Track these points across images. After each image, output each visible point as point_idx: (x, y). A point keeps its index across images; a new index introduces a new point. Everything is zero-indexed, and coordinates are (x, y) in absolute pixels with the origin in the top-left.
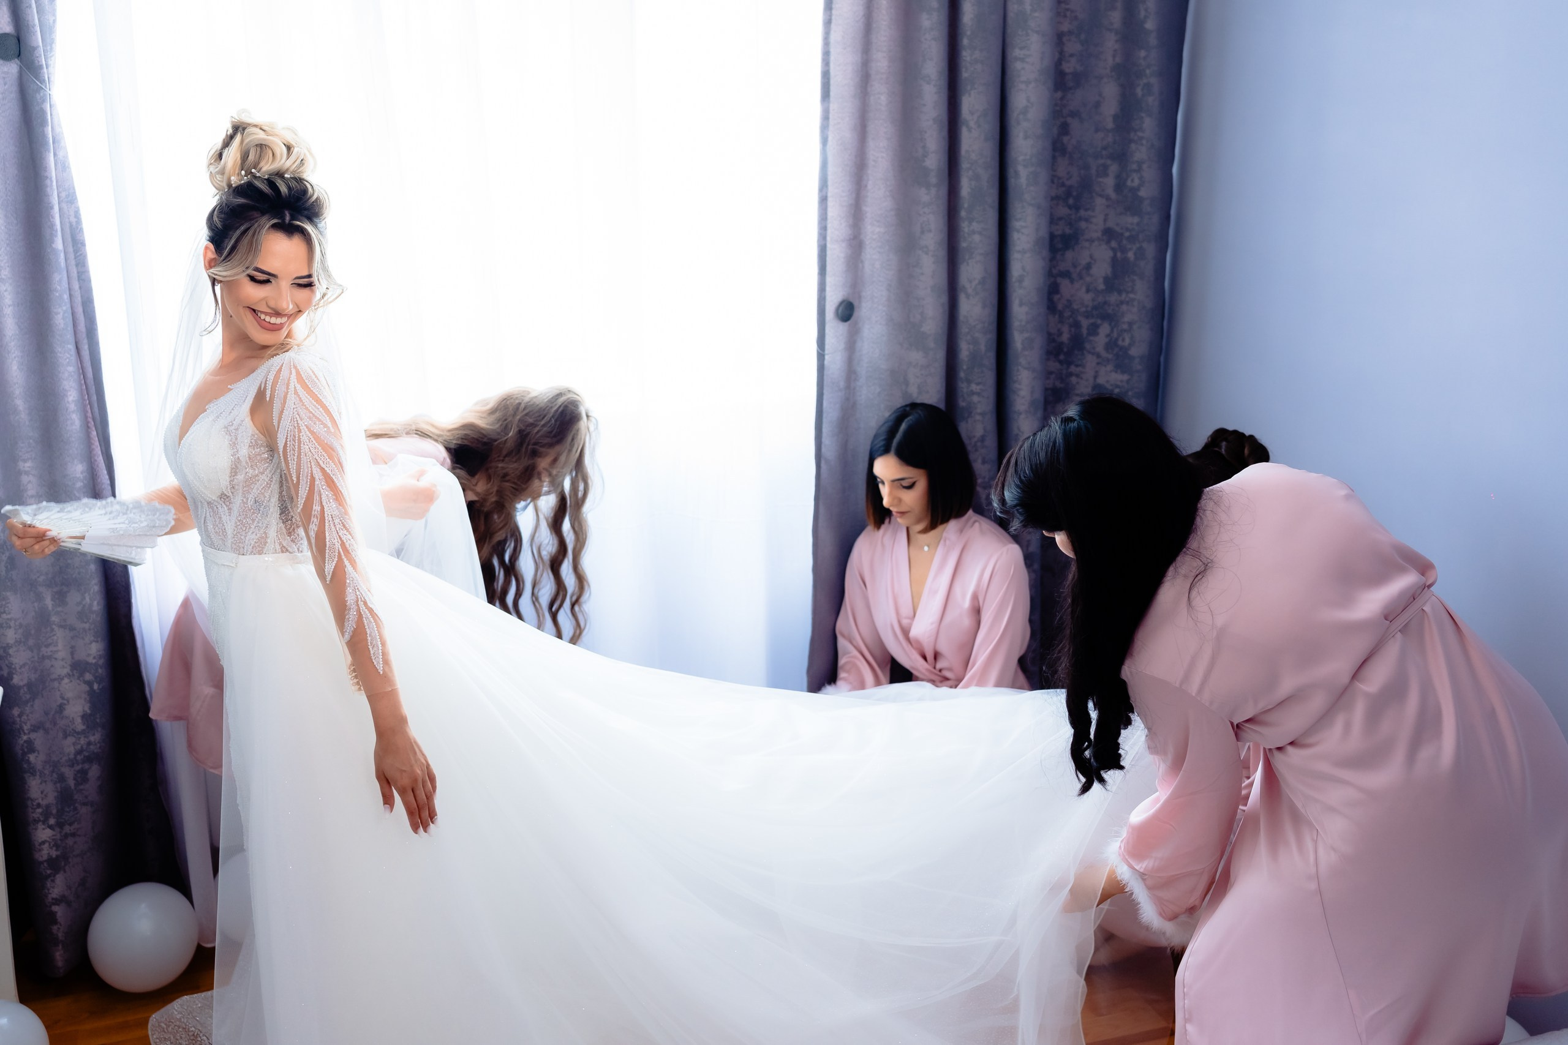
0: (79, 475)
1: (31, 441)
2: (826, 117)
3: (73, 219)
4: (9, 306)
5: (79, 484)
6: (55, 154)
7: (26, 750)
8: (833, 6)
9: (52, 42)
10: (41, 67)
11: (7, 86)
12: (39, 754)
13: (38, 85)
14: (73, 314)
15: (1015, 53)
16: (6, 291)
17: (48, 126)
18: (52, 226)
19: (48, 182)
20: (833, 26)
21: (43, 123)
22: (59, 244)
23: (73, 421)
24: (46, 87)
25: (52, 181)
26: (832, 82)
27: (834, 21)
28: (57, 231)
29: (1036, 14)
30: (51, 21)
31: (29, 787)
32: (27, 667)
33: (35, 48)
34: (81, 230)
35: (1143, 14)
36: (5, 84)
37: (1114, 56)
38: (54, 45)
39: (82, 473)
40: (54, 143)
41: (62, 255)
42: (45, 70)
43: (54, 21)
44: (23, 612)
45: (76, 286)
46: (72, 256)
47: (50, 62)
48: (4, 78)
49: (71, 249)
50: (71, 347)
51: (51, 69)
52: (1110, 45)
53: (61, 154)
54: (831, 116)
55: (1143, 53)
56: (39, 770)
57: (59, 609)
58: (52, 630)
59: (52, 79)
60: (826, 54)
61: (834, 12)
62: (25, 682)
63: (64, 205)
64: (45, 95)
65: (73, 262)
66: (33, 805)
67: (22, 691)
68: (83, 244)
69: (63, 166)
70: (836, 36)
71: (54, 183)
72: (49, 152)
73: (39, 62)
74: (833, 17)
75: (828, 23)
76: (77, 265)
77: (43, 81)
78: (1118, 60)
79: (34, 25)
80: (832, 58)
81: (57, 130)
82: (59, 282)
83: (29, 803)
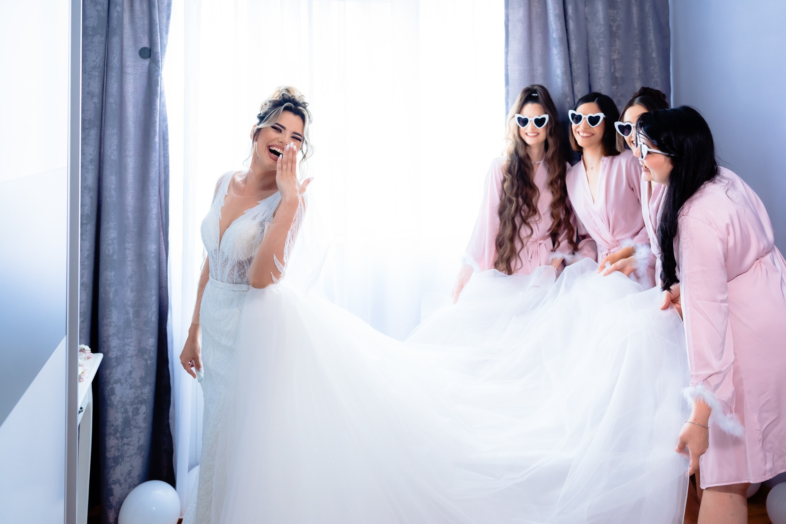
0: (153, 250)
1: (133, 233)
2: (507, 93)
3: (164, 129)
4: (131, 168)
5: (153, 255)
6: (160, 100)
7: (110, 393)
8: (509, 46)
9: (165, 51)
10: (159, 61)
11: (143, 70)
12: (116, 396)
13: (156, 69)
14: (159, 172)
15: (593, 65)
16: (130, 161)
17: (159, 86)
18: (155, 131)
19: (155, 111)
20: (509, 54)
21: (157, 85)
22: (157, 139)
23: (153, 224)
24: (160, 70)
25: (157, 111)
26: (510, 78)
28: (157, 133)
30: (165, 43)
31: (109, 414)
32: (117, 348)
33: (157, 53)
34: (167, 134)
36: (142, 69)
37: (639, 70)
38: (165, 53)
39: (155, 249)
40: (160, 95)
41: (158, 145)
42: (160, 63)
43: (167, 43)
44: (118, 319)
45: (162, 159)
46: (162, 145)
47: (162, 60)
48: (142, 67)
49: (162, 143)
50: (157, 187)
51: (163, 63)
52: (637, 64)
53: (163, 100)
54: (510, 93)
55: (653, 68)
56: (115, 405)
57: (136, 319)
58: (131, 330)
59: (163, 67)
60: (507, 66)
61: (509, 48)
62: (115, 356)
63: (161, 122)
64: (159, 73)
65: (162, 148)
66: (110, 425)
67: (112, 361)
68: (168, 140)
69: (163, 105)
70: (510, 58)
71: (158, 112)
72: (158, 98)
73: (158, 59)
74: (509, 50)
75: (507, 53)
76: (164, 150)
77: (159, 67)
79: (158, 44)
80: (509, 68)
81: (162, 89)
82: (155, 156)
83: (108, 423)
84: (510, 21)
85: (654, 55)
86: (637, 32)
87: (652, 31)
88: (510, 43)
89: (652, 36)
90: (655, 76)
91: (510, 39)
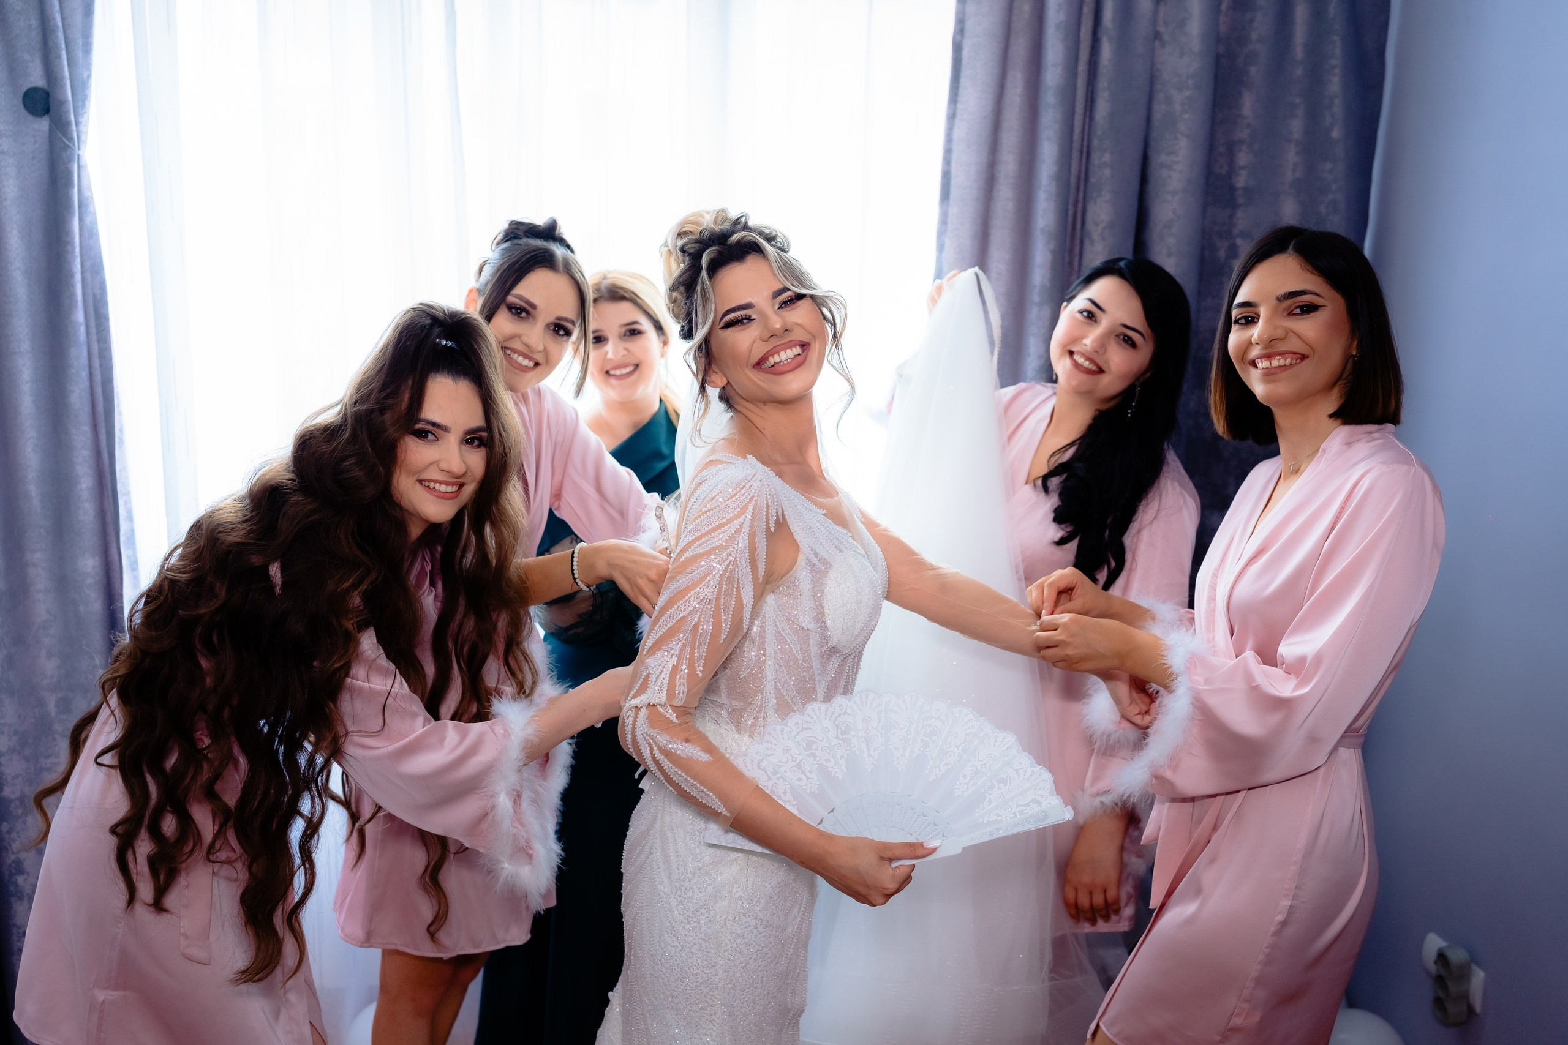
0: (89, 570)
1: (42, 530)
2: (944, 221)
3: (98, 291)
4: (27, 382)
5: (89, 581)
6: (81, 219)
7: (14, 871)
9: (85, 98)
10: (69, 123)
11: (34, 143)
12: (28, 876)
13: (65, 143)
14: (92, 394)
15: (1159, 159)
16: (24, 365)
17: (74, 187)
18: (72, 295)
19: (69, 248)
21: (69, 183)
22: (79, 316)
23: (86, 512)
24: (74, 145)
25: (74, 248)
27: (958, 116)
28: (77, 301)
29: (1186, 116)
30: (85, 75)
31: (15, 912)
32: (20, 779)
33: (63, 103)
34: (106, 303)
35: (1328, 120)
36: (32, 140)
37: (1294, 170)
38: (87, 102)
39: (93, 568)
40: (80, 207)
41: (82, 329)
42: (74, 127)
43: (89, 76)
44: (20, 717)
45: (96, 363)
46: (93, 331)
47: (80, 119)
48: (33, 136)
49: (93, 323)
50: (87, 429)
51: (82, 128)
52: (1291, 157)
53: (88, 220)
54: (949, 220)
55: (1328, 166)
56: (27, 894)
57: (64, 717)
58: (54, 740)
59: (83, 138)
60: (948, 152)
61: (959, 106)
62: (18, 794)
63: (88, 275)
64: (73, 155)
65: (94, 338)
66: (18, 933)
67: (13, 805)
68: (107, 318)
69: (89, 234)
70: (958, 133)
71: (77, 250)
72: (73, 215)
73: (66, 118)
74: (958, 111)
75: (952, 117)
76: (99, 341)
77: (71, 139)
78: (1299, 174)
79: (62, 78)
80: (955, 156)
81: (86, 193)
82: (78, 357)
83: (14, 930)
84: (967, 33)
85: (1336, 134)
86: (1299, 71)
87: (1337, 71)
88: (961, 91)
89: (1335, 84)
90: (1334, 187)
91: (963, 81)
